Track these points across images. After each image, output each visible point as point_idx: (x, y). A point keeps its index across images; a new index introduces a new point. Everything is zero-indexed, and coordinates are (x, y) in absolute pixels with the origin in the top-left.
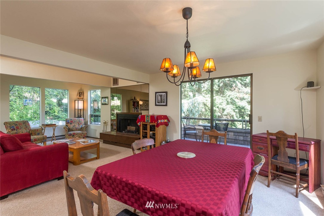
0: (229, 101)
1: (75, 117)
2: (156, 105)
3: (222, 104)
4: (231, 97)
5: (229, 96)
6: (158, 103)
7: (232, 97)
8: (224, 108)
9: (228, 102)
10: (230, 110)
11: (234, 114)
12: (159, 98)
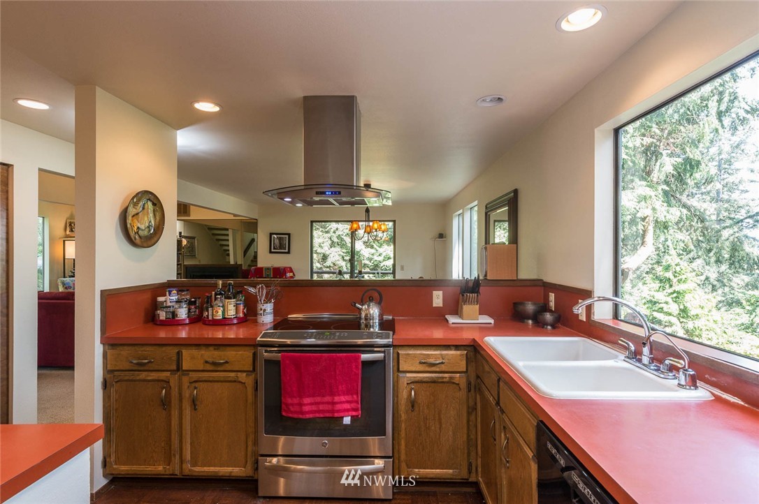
0: (336, 240)
1: (64, 277)
2: (271, 252)
3: (322, 245)
4: (337, 233)
5: (334, 232)
6: (274, 249)
7: (341, 233)
8: (327, 253)
9: (333, 242)
10: (337, 258)
11: (343, 264)
12: (277, 242)
